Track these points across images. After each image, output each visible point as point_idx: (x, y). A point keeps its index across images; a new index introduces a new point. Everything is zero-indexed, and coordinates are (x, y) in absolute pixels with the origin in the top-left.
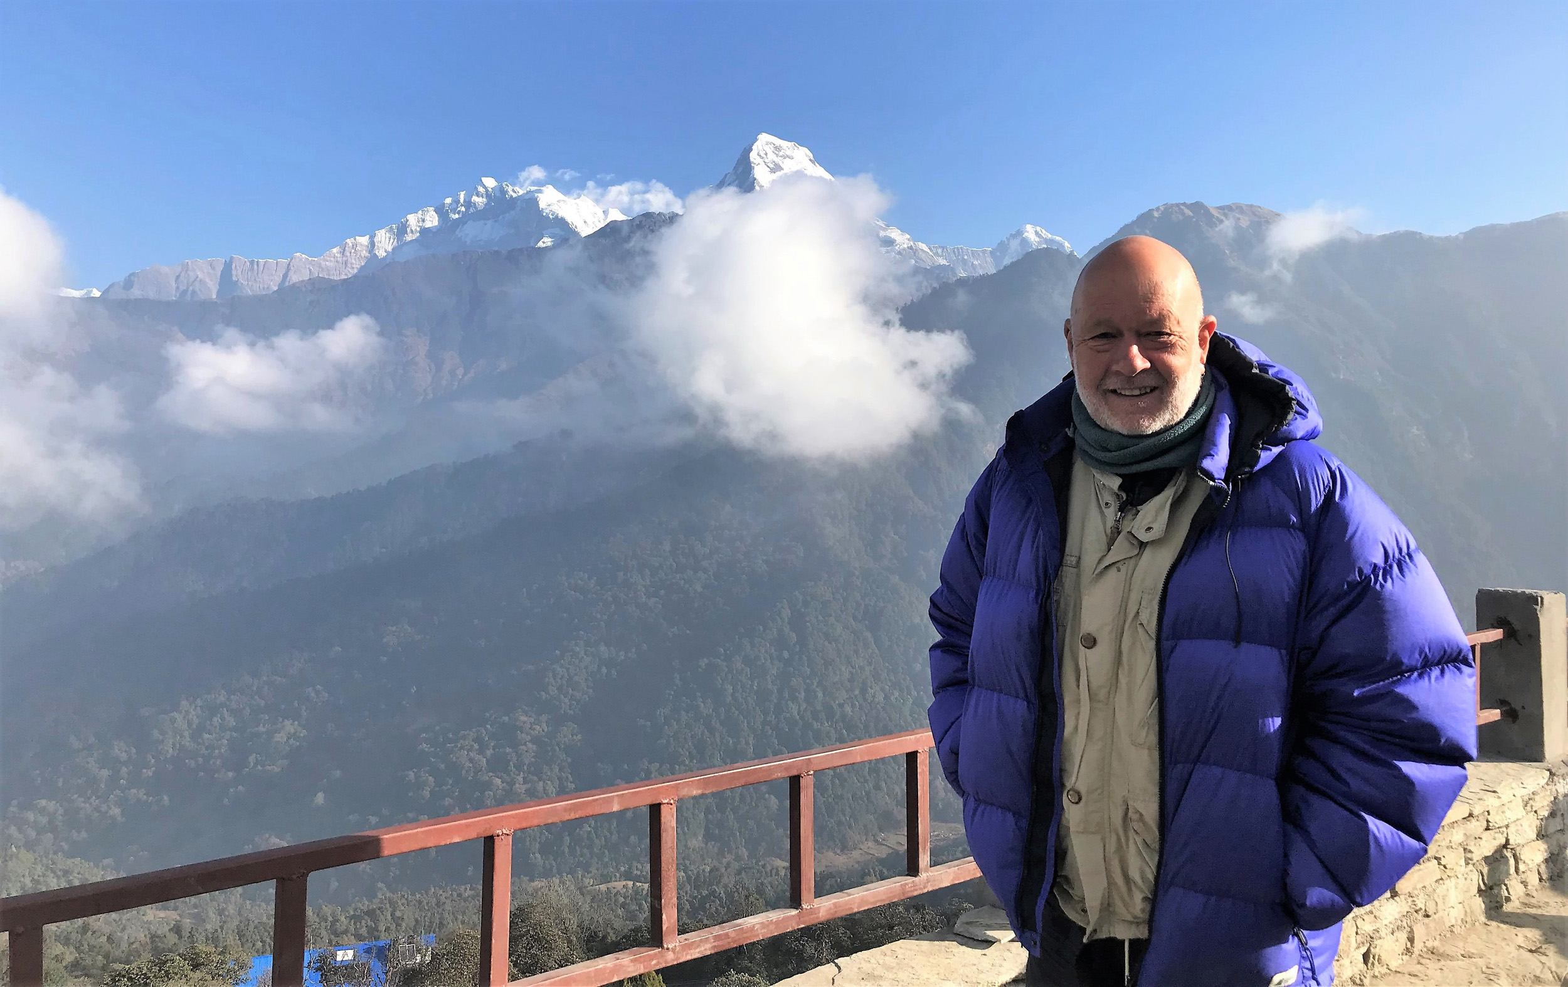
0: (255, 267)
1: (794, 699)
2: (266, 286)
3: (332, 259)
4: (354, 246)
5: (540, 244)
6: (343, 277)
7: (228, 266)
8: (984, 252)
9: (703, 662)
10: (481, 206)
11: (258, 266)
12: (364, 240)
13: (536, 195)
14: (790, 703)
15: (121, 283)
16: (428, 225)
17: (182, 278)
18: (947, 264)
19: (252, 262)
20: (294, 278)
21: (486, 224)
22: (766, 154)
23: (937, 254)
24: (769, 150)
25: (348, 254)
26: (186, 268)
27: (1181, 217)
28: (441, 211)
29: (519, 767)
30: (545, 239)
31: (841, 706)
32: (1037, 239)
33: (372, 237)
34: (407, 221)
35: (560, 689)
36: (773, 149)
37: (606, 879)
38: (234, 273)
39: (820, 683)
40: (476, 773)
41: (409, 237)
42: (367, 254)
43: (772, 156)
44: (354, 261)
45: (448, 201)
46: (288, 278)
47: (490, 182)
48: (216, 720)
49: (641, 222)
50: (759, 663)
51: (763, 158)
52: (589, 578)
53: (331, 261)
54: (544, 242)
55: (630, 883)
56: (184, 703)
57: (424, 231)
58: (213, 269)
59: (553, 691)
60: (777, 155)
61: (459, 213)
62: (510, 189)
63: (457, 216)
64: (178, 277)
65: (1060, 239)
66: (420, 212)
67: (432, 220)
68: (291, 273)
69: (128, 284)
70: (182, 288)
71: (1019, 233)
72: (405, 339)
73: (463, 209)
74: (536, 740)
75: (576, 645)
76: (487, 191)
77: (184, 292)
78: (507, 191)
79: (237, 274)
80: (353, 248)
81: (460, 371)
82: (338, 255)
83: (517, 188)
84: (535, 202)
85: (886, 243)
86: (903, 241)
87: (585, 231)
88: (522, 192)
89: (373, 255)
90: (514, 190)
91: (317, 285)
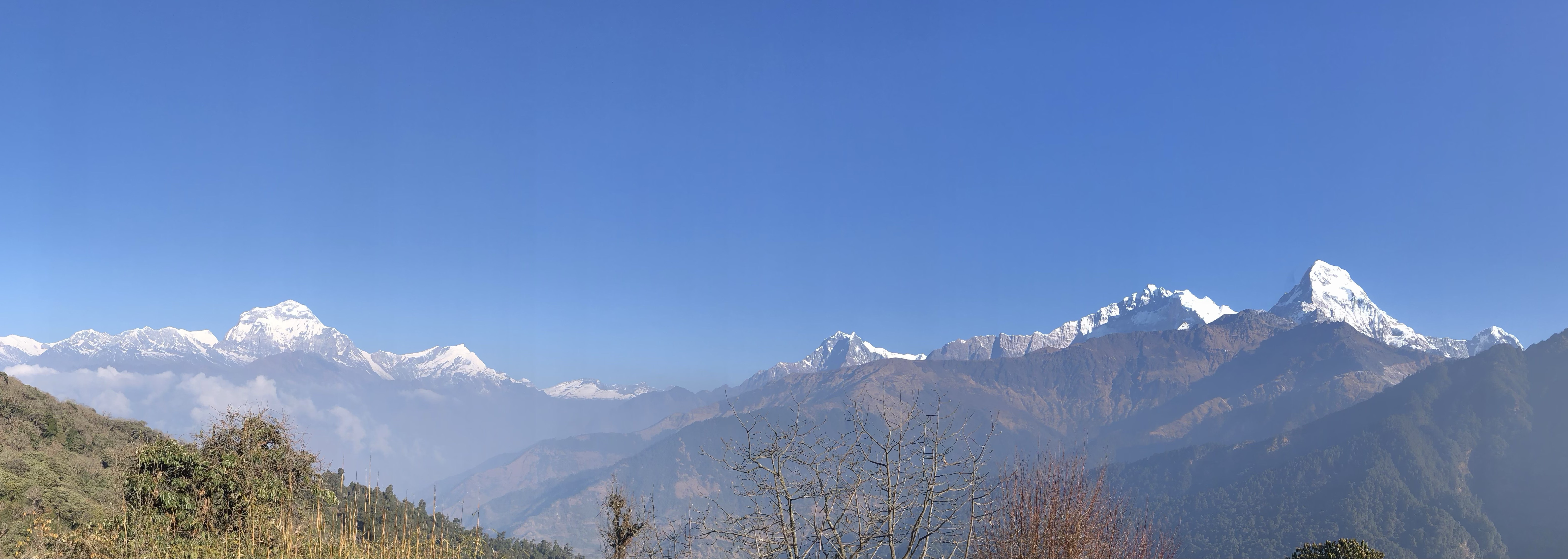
0: (1013, 340)
2: (1018, 352)
3: (1056, 335)
4: (1069, 327)
5: (1181, 328)
6: (1063, 347)
7: (998, 340)
8: (1461, 342)
10: (1146, 303)
11: (1014, 339)
12: (1074, 324)
13: (1180, 296)
15: (941, 350)
16: (1113, 314)
17: (972, 347)
18: (1437, 349)
19: (1011, 337)
20: (1035, 347)
21: (1149, 314)
22: (1320, 274)
23: (1430, 342)
24: (1322, 271)
25: (1065, 332)
26: (975, 340)
28: (1121, 305)
30: (1184, 324)
32: (1500, 336)
33: (1079, 322)
34: (1101, 311)
36: (1324, 270)
38: (1001, 343)
41: (1102, 322)
42: (1076, 333)
43: (1323, 275)
44: (1068, 337)
45: (1126, 299)
46: (1031, 348)
47: (1153, 288)
49: (1242, 315)
51: (1318, 276)
52: (1206, 538)
53: (1055, 336)
54: (1183, 326)
57: (1111, 318)
58: (989, 341)
60: (1327, 275)
61: (1132, 307)
62: (1164, 292)
63: (1131, 309)
64: (970, 346)
65: (1513, 336)
66: (1109, 306)
67: (1116, 312)
68: (1033, 344)
69: (944, 350)
70: (972, 352)
71: (1489, 331)
72: (1098, 386)
73: (1135, 304)
76: (1150, 293)
77: (973, 356)
78: (1162, 294)
79: (1003, 344)
80: (1068, 328)
81: (1130, 407)
82: (1060, 333)
83: (1168, 292)
84: (1178, 300)
85: (1397, 333)
86: (1409, 333)
87: (1208, 321)
88: (1171, 294)
89: (1080, 333)
90: (1166, 293)
91: (1048, 351)
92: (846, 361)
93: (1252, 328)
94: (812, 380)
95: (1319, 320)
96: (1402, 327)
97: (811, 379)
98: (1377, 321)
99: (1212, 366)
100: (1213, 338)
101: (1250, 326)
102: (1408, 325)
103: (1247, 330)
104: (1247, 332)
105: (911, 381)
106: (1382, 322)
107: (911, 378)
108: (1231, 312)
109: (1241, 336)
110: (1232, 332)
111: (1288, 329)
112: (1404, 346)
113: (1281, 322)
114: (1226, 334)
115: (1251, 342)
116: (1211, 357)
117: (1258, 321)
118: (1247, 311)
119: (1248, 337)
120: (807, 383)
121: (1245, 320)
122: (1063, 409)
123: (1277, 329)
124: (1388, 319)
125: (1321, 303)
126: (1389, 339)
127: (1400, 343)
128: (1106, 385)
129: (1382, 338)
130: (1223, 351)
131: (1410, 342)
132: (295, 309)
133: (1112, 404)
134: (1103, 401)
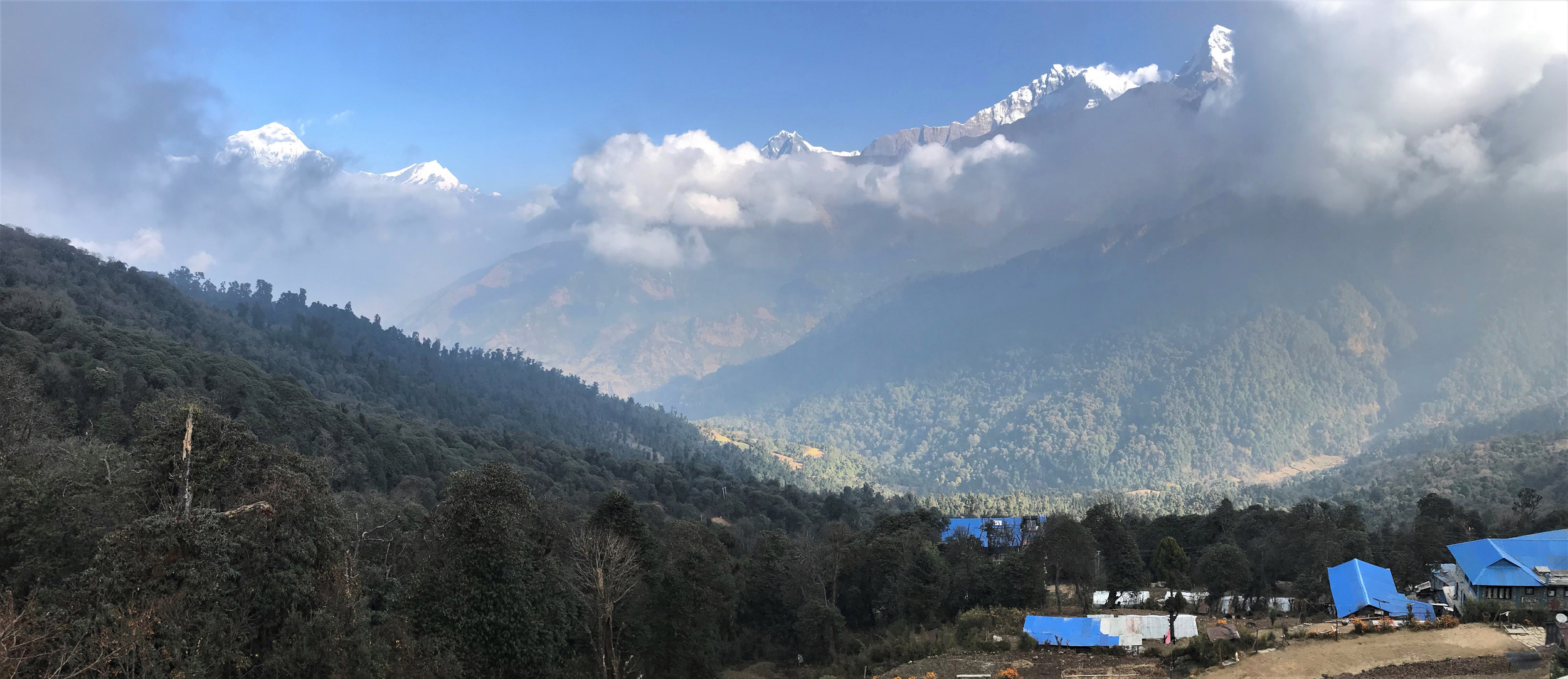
0: (936, 131)
1: (1242, 389)
4: (984, 115)
5: (1088, 106)
7: (922, 133)
9: (1188, 369)
12: (989, 111)
13: (1084, 74)
14: (1240, 391)
15: (870, 147)
16: (1024, 98)
17: (898, 142)
19: (934, 129)
20: (953, 137)
21: (1057, 96)
22: (1218, 39)
24: (1220, 36)
25: (981, 121)
28: (1031, 88)
29: (1084, 427)
31: (1269, 392)
33: (993, 109)
34: (1013, 96)
35: (1106, 383)
37: (1135, 488)
39: (1257, 380)
40: (1060, 427)
41: (1014, 107)
42: (991, 120)
43: (1222, 41)
45: (1037, 81)
46: (950, 137)
47: (1058, 68)
48: (923, 392)
50: (1221, 369)
51: (1216, 42)
53: (971, 126)
55: (1149, 491)
56: (907, 382)
57: (1022, 103)
58: (914, 135)
59: (1103, 385)
60: (1225, 40)
61: (1040, 89)
62: (1070, 71)
63: (1040, 92)
66: (1020, 90)
67: (1026, 95)
68: (951, 134)
69: (873, 147)
70: (898, 148)
73: (1043, 86)
74: (1094, 413)
75: (1115, 359)
76: (1056, 74)
77: (899, 150)
78: (1068, 73)
82: (975, 122)
83: (1074, 71)
84: (1084, 78)
87: (1113, 96)
88: (1077, 73)
89: (994, 121)
113: (1183, 93)
125: (1221, 72)
132: (280, 132)
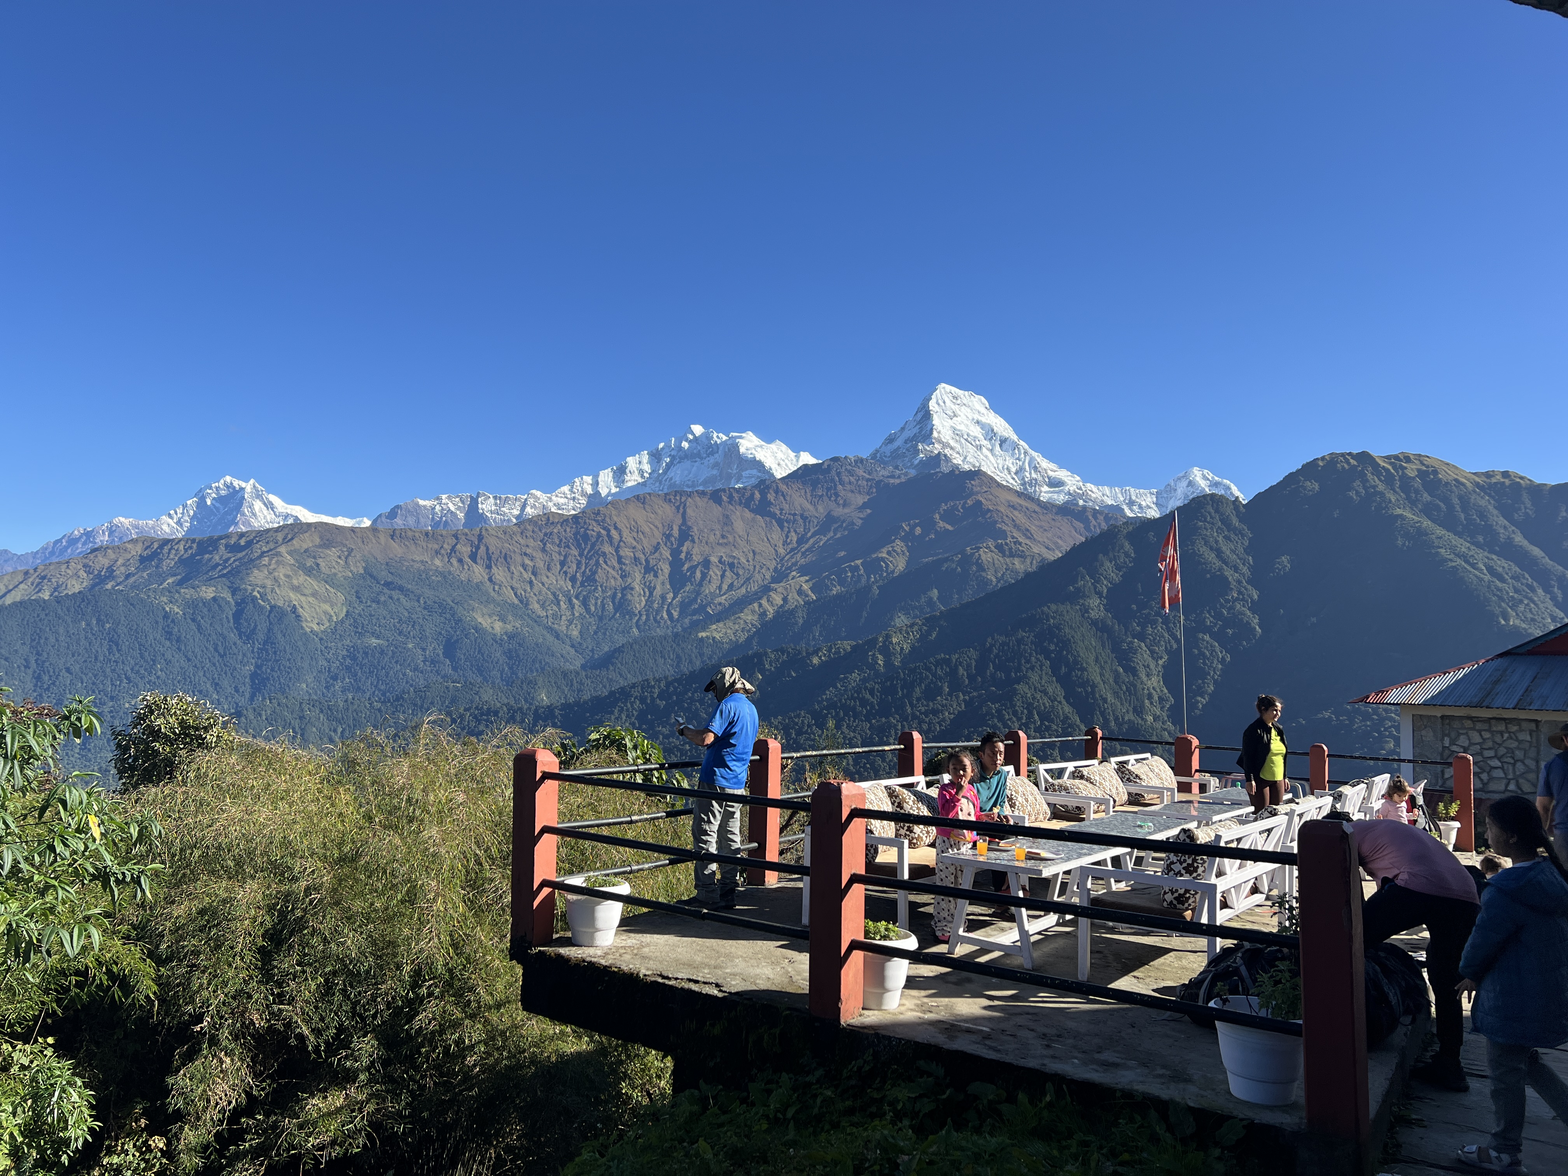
0: (498, 502)
2: (506, 518)
3: (563, 496)
6: (572, 512)
8: (1150, 494)
11: (500, 500)
16: (643, 467)
18: (1115, 504)
19: (495, 497)
21: (693, 466)
23: (1104, 495)
26: (440, 500)
27: (1346, 466)
28: (655, 455)
30: (744, 480)
32: (1206, 482)
36: (951, 398)
41: (628, 477)
44: (580, 498)
49: (829, 466)
58: (463, 502)
61: (670, 456)
63: (668, 459)
64: (434, 509)
65: (1227, 483)
66: (637, 455)
67: (647, 463)
71: (1188, 476)
73: (673, 453)
78: (712, 437)
79: (483, 506)
82: (568, 492)
83: (721, 435)
84: (736, 446)
85: (1056, 484)
86: (1072, 482)
87: (780, 473)
88: (725, 438)
89: (597, 493)
90: (718, 437)
91: (551, 519)
92: (237, 524)
93: (842, 483)
94: (177, 550)
95: (945, 468)
96: (1062, 474)
97: (176, 547)
98: (1027, 468)
99: (787, 537)
100: (788, 498)
101: (840, 480)
102: (1073, 471)
103: (835, 485)
104: (835, 489)
105: (346, 558)
106: (1035, 468)
107: (346, 553)
108: (812, 461)
109: (827, 494)
110: (813, 490)
111: (897, 481)
112: (1067, 502)
113: (886, 473)
114: (806, 492)
115: (841, 502)
116: (786, 524)
117: (851, 473)
118: (835, 459)
119: (837, 495)
120: (169, 553)
121: (833, 472)
122: (575, 601)
123: (882, 481)
124: (1045, 464)
125: (946, 445)
126: (1045, 494)
127: (1060, 498)
128: (636, 565)
129: (1035, 491)
130: (802, 516)
131: (1074, 496)
133: (644, 593)
134: (632, 589)
